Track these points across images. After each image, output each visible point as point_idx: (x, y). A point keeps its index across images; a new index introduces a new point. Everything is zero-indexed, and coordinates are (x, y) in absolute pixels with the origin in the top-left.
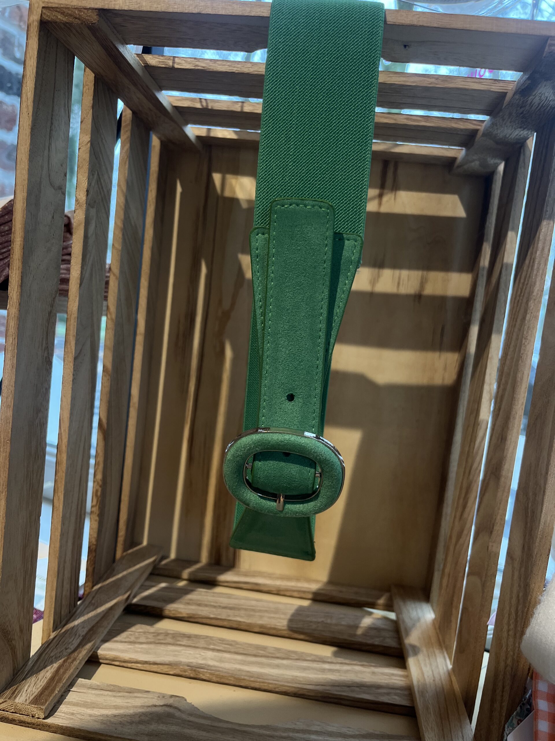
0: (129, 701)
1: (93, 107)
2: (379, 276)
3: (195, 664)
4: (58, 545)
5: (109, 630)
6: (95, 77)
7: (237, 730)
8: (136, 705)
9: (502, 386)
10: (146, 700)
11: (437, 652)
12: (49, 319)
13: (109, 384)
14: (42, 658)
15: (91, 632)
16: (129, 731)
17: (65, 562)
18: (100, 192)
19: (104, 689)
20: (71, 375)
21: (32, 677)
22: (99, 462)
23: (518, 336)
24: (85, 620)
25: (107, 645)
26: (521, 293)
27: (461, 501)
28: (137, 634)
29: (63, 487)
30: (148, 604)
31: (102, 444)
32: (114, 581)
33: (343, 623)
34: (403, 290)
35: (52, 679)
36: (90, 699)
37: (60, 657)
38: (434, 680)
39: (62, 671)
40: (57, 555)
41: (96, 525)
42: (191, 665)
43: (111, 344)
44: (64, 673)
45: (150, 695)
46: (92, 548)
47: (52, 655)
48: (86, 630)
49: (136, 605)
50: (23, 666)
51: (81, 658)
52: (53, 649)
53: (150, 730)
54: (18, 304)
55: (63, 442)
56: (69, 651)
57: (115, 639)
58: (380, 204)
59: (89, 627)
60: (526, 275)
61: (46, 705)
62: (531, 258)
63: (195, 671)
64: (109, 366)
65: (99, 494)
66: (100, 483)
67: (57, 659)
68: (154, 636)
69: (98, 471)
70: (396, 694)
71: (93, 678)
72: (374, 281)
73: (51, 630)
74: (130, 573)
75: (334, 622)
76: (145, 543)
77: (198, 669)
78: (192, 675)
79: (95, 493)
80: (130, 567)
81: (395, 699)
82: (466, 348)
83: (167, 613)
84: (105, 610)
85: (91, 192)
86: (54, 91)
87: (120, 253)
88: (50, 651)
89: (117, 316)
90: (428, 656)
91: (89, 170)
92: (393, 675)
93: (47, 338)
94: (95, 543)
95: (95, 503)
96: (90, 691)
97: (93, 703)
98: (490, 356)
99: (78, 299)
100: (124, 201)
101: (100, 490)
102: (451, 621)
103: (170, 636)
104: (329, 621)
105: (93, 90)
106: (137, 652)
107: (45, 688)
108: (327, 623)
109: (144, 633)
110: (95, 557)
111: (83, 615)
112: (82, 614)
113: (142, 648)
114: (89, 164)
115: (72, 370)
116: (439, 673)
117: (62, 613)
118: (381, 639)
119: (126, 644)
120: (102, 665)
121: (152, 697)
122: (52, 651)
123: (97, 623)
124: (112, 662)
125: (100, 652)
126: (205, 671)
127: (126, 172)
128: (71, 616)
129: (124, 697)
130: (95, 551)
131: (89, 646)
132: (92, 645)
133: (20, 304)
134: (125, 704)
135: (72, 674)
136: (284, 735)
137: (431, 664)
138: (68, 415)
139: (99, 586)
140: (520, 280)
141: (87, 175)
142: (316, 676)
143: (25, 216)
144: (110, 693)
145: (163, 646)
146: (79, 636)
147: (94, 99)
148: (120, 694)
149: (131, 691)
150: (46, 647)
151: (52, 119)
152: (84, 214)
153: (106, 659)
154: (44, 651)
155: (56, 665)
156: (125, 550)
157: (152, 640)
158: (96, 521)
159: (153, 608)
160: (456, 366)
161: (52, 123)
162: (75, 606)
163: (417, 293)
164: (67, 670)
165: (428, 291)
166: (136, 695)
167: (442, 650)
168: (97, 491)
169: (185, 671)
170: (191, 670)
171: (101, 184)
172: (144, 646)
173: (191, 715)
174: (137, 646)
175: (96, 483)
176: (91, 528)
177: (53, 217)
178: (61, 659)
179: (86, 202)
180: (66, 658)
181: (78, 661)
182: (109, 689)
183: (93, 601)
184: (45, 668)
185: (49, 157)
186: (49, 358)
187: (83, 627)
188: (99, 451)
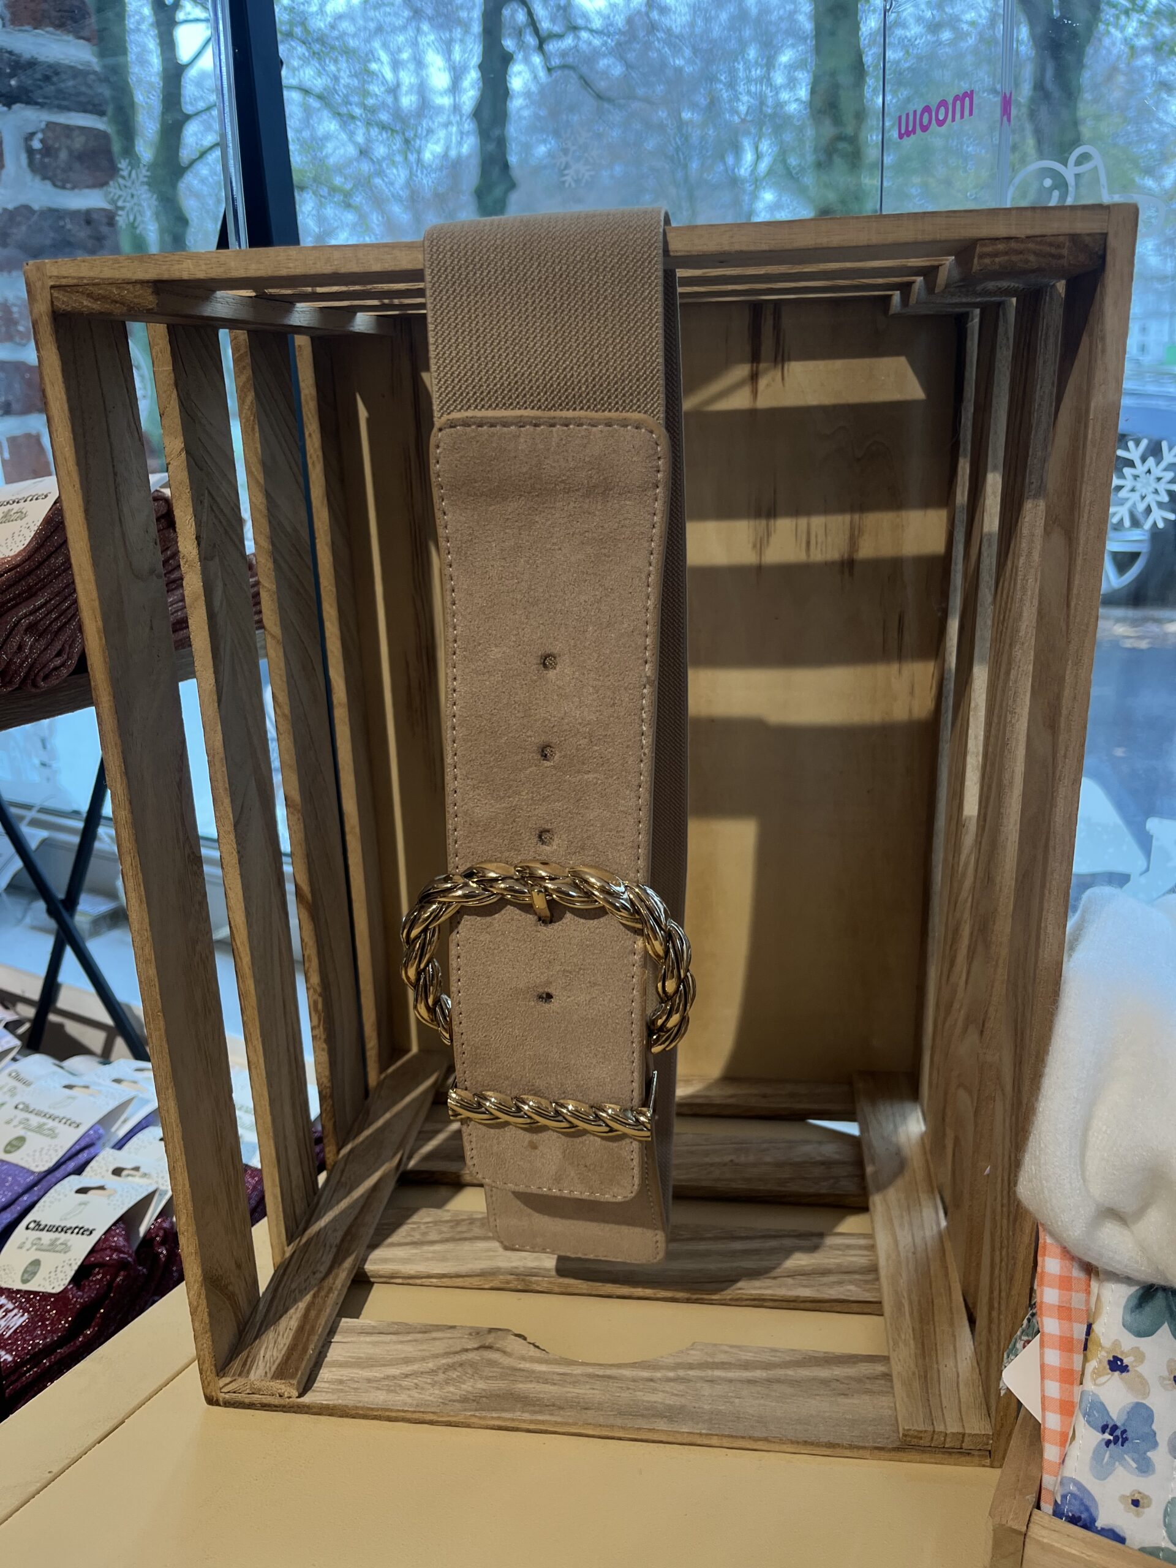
0: (425, 1347)
1: (176, 385)
2: (769, 535)
3: (522, 1269)
4: (269, 1119)
5: (378, 1225)
6: (168, 328)
7: (598, 1376)
8: (437, 1352)
9: (986, 780)
10: (450, 1341)
11: (923, 1197)
12: (181, 793)
13: (302, 825)
14: (278, 1295)
15: (349, 1238)
16: (430, 1398)
17: (285, 1138)
18: (221, 522)
19: (382, 1331)
20: (235, 853)
21: (269, 1331)
22: (309, 956)
23: (1002, 701)
24: (335, 1217)
25: (377, 1254)
26: (1004, 617)
27: (948, 948)
28: (423, 1227)
29: (258, 1031)
30: (434, 1169)
31: (308, 927)
32: (371, 1135)
33: (768, 1159)
34: (818, 556)
35: (301, 1329)
36: (365, 1353)
37: (305, 1289)
38: (914, 1253)
39: (313, 1313)
40: (271, 1134)
41: (325, 1057)
42: (518, 1271)
43: (291, 759)
44: (318, 1316)
45: (456, 1333)
46: (324, 1092)
47: (293, 1286)
48: (340, 1234)
49: (414, 1172)
50: (252, 1314)
51: (339, 1287)
52: (294, 1276)
53: (464, 1393)
54: (127, 803)
55: (244, 962)
56: (319, 1276)
57: (390, 1240)
58: (755, 393)
59: (345, 1228)
60: (1009, 590)
61: (300, 1373)
62: (1013, 562)
63: (523, 1280)
64: (296, 796)
65: (320, 1006)
66: (319, 990)
67: (303, 1292)
68: (452, 1227)
69: (311, 970)
70: (851, 1282)
71: (364, 1312)
72: (760, 545)
73: (285, 1243)
74: (397, 1115)
75: (751, 1158)
76: (415, 1049)
77: (527, 1278)
78: (519, 1287)
79: (313, 1008)
80: (395, 1103)
81: (849, 1291)
82: (944, 661)
83: (467, 1178)
84: (365, 1192)
85: (204, 535)
86: (107, 417)
87: (275, 597)
88: (289, 1282)
89: (292, 709)
90: (909, 1207)
91: (193, 501)
92: (849, 1247)
93: (183, 825)
94: (328, 1085)
95: (316, 1022)
96: (362, 1338)
97: (371, 1359)
98: (973, 705)
99: (220, 727)
100: (265, 501)
101: (320, 1000)
102: (944, 1147)
103: (478, 1224)
104: (743, 1159)
105: (169, 352)
106: (427, 1259)
107: (292, 1349)
108: (737, 1164)
109: (435, 1223)
110: (333, 1106)
111: (331, 1208)
112: (329, 1206)
113: (434, 1252)
114: (191, 489)
115: (235, 846)
116: (924, 1238)
117: (298, 1212)
118: (832, 1181)
119: (408, 1247)
120: (376, 1285)
121: (459, 1335)
122: (291, 1283)
123: (356, 1218)
124: (390, 1279)
125: (369, 1267)
126: (540, 1279)
127: (259, 446)
128: (312, 1211)
129: (415, 1341)
130: (332, 1096)
131: (348, 1263)
132: (354, 1261)
133: (130, 803)
134: (419, 1353)
135: (330, 1315)
136: (671, 1374)
137: (911, 1224)
138: (243, 918)
139: (349, 1147)
140: (1002, 596)
141: (191, 510)
142: (720, 1265)
143: (107, 660)
144: (394, 1338)
145: (467, 1243)
146: (331, 1247)
147: (174, 370)
148: (409, 1337)
149: (426, 1330)
150: (282, 1272)
151: (113, 466)
152: (200, 580)
153: (381, 1277)
154: (280, 1282)
155: (302, 1305)
156: (383, 1068)
157: (448, 1235)
158: (323, 1050)
159: (443, 1173)
160: (931, 688)
161: (115, 474)
162: (315, 1194)
163: (846, 556)
164: (320, 1311)
165: (866, 550)
166: (434, 1335)
167: (932, 1192)
168: (315, 1003)
169: (508, 1282)
170: (518, 1280)
171: (218, 506)
172: (437, 1247)
173: (523, 1358)
174: (426, 1248)
175: (312, 991)
176: (317, 1063)
177: (151, 628)
178: (309, 1292)
179: (200, 558)
180: (316, 1289)
181: (336, 1293)
182: (391, 1330)
183: (343, 1179)
184: (286, 1311)
185: (123, 535)
186: (193, 853)
187: (335, 1230)
188: (306, 939)
